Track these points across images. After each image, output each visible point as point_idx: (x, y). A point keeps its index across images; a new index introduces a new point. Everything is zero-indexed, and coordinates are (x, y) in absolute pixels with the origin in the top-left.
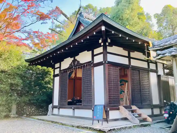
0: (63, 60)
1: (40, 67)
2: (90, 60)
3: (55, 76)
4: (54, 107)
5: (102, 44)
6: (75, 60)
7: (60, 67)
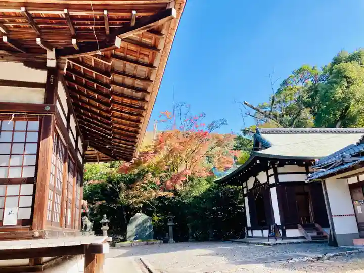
0: (248, 180)
1: (229, 186)
2: (266, 181)
3: (244, 196)
4: (248, 229)
5: (271, 167)
6: (256, 180)
7: (247, 187)
